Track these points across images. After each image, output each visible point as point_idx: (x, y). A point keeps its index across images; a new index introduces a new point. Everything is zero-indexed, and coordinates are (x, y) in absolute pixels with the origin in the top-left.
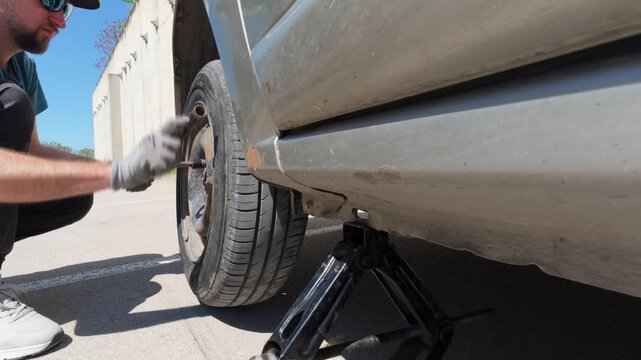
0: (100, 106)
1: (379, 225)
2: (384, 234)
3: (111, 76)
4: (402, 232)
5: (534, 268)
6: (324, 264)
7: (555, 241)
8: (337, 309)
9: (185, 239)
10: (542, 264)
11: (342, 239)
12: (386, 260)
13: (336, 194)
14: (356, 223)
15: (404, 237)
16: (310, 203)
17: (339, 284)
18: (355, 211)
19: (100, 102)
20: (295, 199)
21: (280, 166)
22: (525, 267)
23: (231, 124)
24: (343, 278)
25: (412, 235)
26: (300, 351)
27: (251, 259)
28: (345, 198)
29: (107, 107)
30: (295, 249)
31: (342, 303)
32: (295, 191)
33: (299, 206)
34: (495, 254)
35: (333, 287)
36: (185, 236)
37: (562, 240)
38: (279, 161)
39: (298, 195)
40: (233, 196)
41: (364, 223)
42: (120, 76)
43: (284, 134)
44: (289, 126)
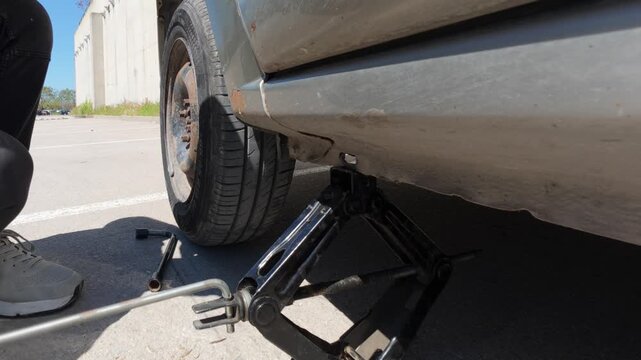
0: (82, 45)
1: (366, 170)
2: (372, 179)
3: (93, 14)
4: (390, 177)
5: (526, 214)
6: (310, 206)
7: (546, 186)
8: (319, 252)
9: (171, 174)
10: (534, 210)
11: (329, 183)
12: (373, 206)
13: (323, 138)
14: (344, 167)
15: (392, 183)
16: (296, 147)
17: (324, 226)
18: (342, 156)
19: (83, 41)
20: (281, 142)
21: (266, 110)
22: (516, 212)
23: (216, 76)
24: (328, 220)
25: (401, 180)
26: (277, 290)
27: (238, 210)
28: (332, 142)
29: (89, 46)
30: (282, 198)
31: (324, 247)
32: (281, 135)
33: (285, 151)
34: (485, 199)
35: (317, 227)
36: (170, 170)
37: (554, 185)
38: (264, 105)
39: (284, 138)
40: (218, 152)
41: (352, 168)
42: (103, 15)
43: (270, 77)
44: (275, 69)
